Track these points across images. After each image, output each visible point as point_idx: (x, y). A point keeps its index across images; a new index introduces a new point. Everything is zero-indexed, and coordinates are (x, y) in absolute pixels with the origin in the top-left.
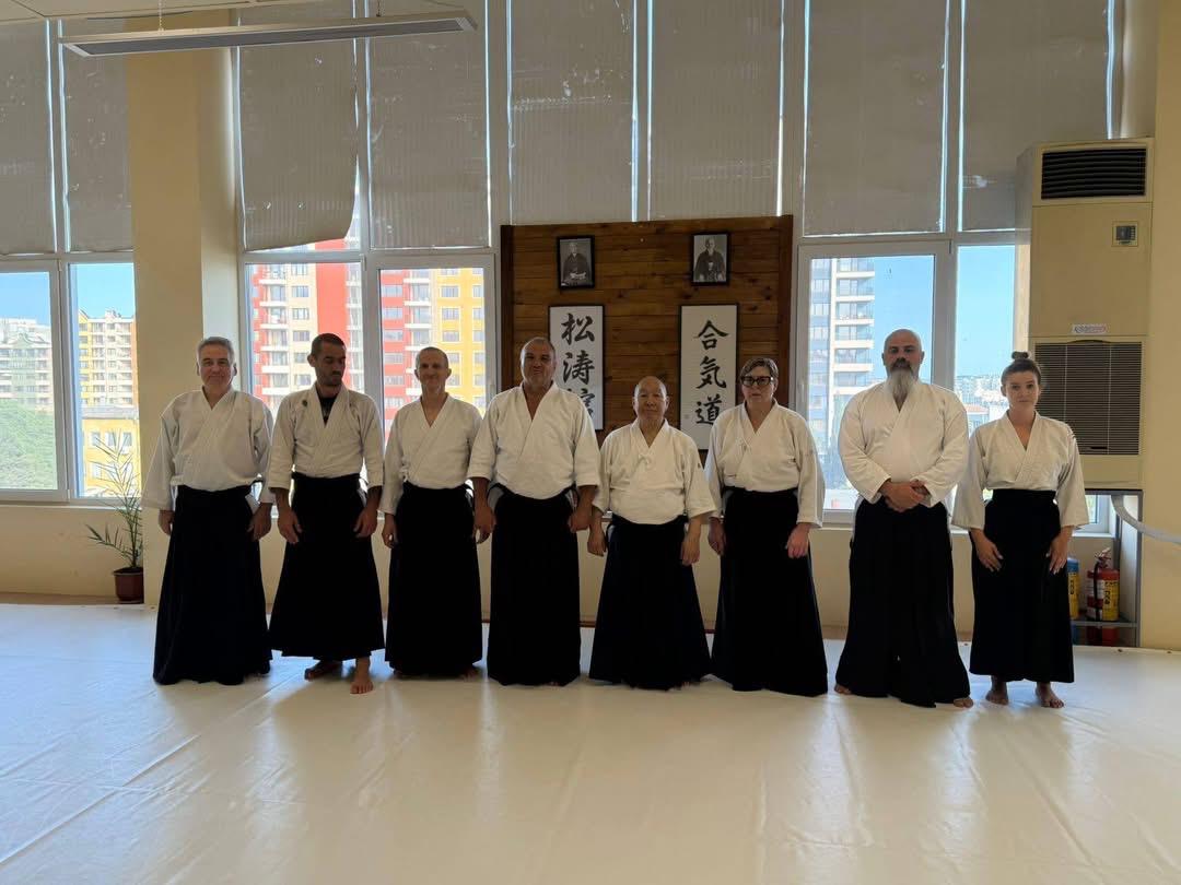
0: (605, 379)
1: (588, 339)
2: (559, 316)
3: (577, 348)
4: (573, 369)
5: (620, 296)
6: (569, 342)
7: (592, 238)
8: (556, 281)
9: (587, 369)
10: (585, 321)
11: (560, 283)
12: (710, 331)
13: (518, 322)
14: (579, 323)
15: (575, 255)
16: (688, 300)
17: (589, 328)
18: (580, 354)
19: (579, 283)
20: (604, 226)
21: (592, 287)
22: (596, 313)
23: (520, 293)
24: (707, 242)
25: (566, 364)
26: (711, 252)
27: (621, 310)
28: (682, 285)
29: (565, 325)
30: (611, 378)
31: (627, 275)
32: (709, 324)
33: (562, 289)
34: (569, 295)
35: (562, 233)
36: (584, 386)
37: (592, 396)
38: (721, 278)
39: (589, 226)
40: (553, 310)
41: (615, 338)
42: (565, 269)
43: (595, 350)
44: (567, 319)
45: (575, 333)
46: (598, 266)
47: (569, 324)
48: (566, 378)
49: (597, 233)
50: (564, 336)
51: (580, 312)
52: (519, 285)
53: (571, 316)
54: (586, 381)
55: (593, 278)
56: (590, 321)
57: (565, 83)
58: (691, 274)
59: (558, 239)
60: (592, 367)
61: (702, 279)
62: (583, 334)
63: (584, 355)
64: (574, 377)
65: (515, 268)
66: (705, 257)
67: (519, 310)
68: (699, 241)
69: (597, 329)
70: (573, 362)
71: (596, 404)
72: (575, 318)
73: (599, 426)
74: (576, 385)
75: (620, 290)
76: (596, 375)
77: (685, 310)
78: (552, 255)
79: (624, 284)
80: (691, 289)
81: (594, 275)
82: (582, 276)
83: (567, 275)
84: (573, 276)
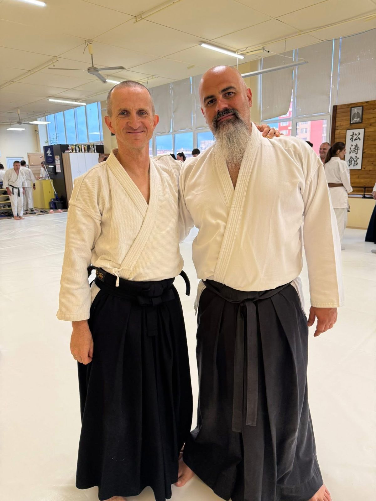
0: (363, 153)
1: (358, 140)
2: (349, 133)
3: (354, 143)
4: (353, 150)
5: (371, 125)
6: (352, 141)
7: (363, 107)
8: (349, 122)
9: (357, 149)
10: (358, 134)
11: (350, 122)
13: (336, 136)
14: (356, 135)
15: (356, 113)
17: (359, 136)
18: (355, 145)
19: (357, 122)
20: (367, 102)
21: (362, 122)
22: (362, 131)
23: (338, 126)
25: (350, 148)
27: (371, 129)
29: (351, 136)
30: (365, 152)
31: (374, 118)
33: (351, 124)
34: (353, 126)
35: (353, 106)
36: (356, 155)
37: (358, 158)
39: (362, 103)
40: (348, 131)
41: (368, 139)
42: (353, 117)
43: (360, 143)
44: (352, 134)
45: (354, 138)
47: (353, 136)
48: (350, 153)
49: (364, 105)
50: (351, 139)
51: (356, 131)
52: (337, 124)
53: (353, 133)
54: (357, 154)
56: (359, 134)
57: (358, 56)
59: (351, 108)
60: (359, 149)
62: (357, 138)
63: (357, 145)
64: (353, 152)
65: (337, 118)
67: (337, 132)
69: (362, 136)
70: (353, 147)
71: (360, 161)
72: (355, 133)
73: (360, 168)
74: (353, 155)
75: (370, 123)
76: (360, 152)
78: (349, 113)
79: (372, 121)
81: (362, 119)
82: (358, 119)
83: (353, 119)
84: (355, 119)
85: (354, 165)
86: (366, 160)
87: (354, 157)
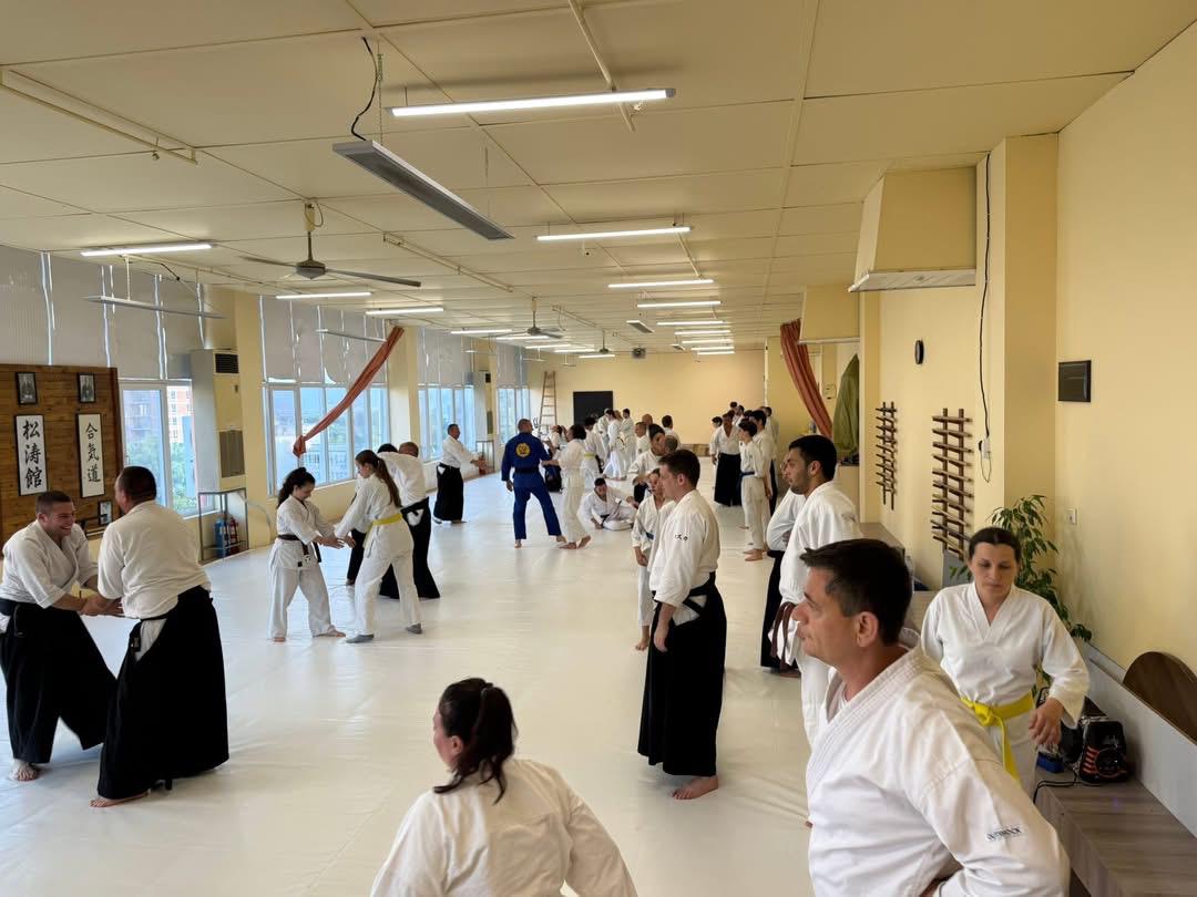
0: (47, 459)
1: (37, 436)
2: (21, 421)
3: (31, 441)
4: (30, 455)
5: (51, 409)
6: (27, 438)
9: (37, 454)
11: (20, 401)
12: (91, 428)
14: (32, 426)
15: (26, 384)
16: (80, 410)
17: (37, 429)
18: (33, 445)
19: (30, 401)
20: (40, 367)
22: (39, 419)
24: (86, 379)
25: (26, 452)
26: (87, 385)
27: (53, 417)
28: (75, 403)
29: (24, 427)
30: (49, 459)
31: (52, 396)
32: (90, 425)
36: (37, 465)
37: (41, 471)
38: (92, 400)
39: (32, 366)
40: (18, 418)
41: (50, 434)
42: (22, 393)
43: (39, 441)
44: (25, 424)
45: (30, 432)
47: (26, 427)
48: (26, 461)
50: (24, 435)
51: (32, 419)
53: (27, 422)
54: (37, 462)
56: (37, 425)
58: (79, 396)
60: (40, 453)
61: (84, 399)
62: (34, 433)
63: (35, 446)
64: (31, 460)
66: (85, 387)
68: (82, 377)
69: (40, 429)
70: (30, 451)
71: (43, 477)
72: (29, 423)
74: (32, 465)
75: (50, 406)
76: (42, 457)
77: (81, 417)
78: (14, 384)
79: (51, 402)
80: (79, 406)
81: (36, 397)
82: (31, 397)
83: (23, 396)
84: (27, 396)
85: (36, 486)
86: (52, 475)
87: (34, 470)
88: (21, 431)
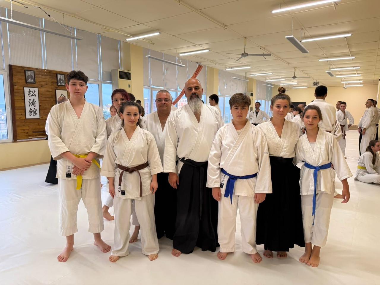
0: (40, 106)
1: (35, 96)
2: (27, 90)
4: (31, 103)
5: (42, 86)
6: (30, 96)
8: (25, 81)
9: (35, 103)
10: (34, 92)
12: (62, 96)
13: (15, 90)
14: (32, 92)
15: (30, 75)
16: (57, 88)
17: (35, 93)
18: (33, 99)
19: (32, 82)
20: (37, 69)
21: (35, 83)
22: (36, 90)
23: (15, 83)
24: (60, 76)
25: (29, 102)
26: (61, 79)
27: (43, 89)
28: (55, 85)
29: (28, 92)
30: (41, 106)
32: (62, 94)
36: (34, 108)
37: (36, 110)
38: (64, 84)
39: (33, 68)
40: (25, 88)
41: (41, 96)
42: (28, 78)
43: (37, 99)
44: (29, 91)
45: (31, 94)
46: (35, 78)
47: (30, 92)
48: (29, 105)
49: (35, 70)
50: (28, 95)
51: (32, 89)
52: (15, 81)
53: (30, 90)
54: (35, 106)
55: (35, 82)
56: (35, 92)
57: (23, 32)
58: (57, 83)
59: (25, 70)
60: (36, 103)
61: (60, 84)
62: (33, 95)
63: (34, 100)
64: (32, 105)
66: (60, 79)
67: (15, 87)
68: (59, 76)
69: (37, 93)
70: (31, 101)
71: (38, 112)
72: (31, 91)
73: (39, 117)
74: (32, 107)
75: (42, 85)
76: (37, 105)
77: (57, 91)
78: (24, 74)
79: (43, 83)
80: (57, 86)
81: (35, 80)
82: (32, 80)
83: (28, 80)
84: (30, 80)
85: (34, 115)
86: (42, 112)
87: (33, 109)
88: (26, 93)
